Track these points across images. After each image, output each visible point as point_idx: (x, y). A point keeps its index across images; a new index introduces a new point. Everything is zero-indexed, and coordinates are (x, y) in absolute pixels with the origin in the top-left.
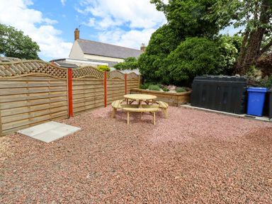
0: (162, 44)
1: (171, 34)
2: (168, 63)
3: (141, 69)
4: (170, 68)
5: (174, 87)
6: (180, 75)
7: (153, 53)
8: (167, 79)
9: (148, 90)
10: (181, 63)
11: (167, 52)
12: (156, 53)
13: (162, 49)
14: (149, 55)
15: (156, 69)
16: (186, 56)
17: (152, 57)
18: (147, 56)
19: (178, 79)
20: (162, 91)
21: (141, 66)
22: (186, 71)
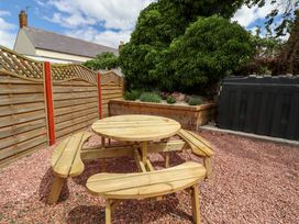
0: (159, 26)
1: (172, 11)
2: (171, 56)
3: (125, 68)
4: (174, 64)
5: (182, 96)
6: (194, 75)
7: (144, 42)
8: (170, 83)
9: (137, 101)
10: (194, 55)
11: (167, 40)
12: (148, 41)
13: (159, 35)
14: (137, 44)
15: (151, 66)
16: (202, 44)
17: (142, 47)
18: (133, 47)
19: (190, 83)
20: (164, 103)
21: (125, 63)
22: (204, 68)
